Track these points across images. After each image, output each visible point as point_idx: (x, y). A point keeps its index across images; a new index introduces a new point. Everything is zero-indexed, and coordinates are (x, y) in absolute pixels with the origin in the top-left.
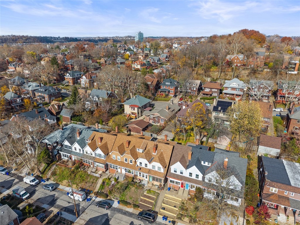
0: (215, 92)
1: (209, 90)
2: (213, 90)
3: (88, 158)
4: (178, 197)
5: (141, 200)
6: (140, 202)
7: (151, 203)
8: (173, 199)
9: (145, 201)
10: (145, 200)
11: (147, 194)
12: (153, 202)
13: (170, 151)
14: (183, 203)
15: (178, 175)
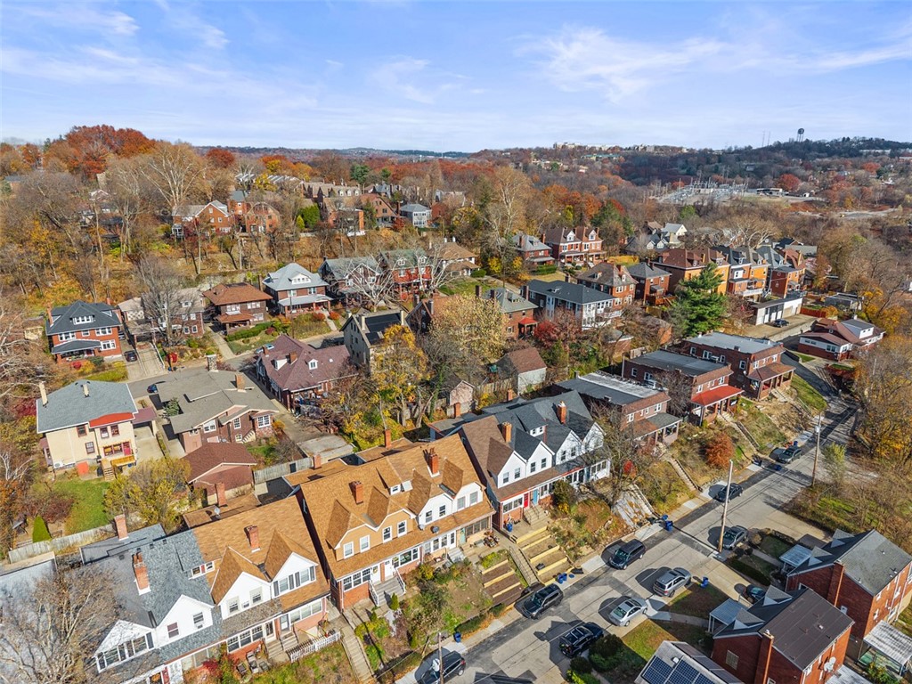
0: (256, 310)
1: (238, 308)
2: (249, 307)
3: (251, 619)
4: (538, 528)
5: (491, 590)
6: (494, 596)
7: (511, 580)
8: (536, 538)
9: (499, 586)
10: (496, 583)
11: (490, 570)
12: (513, 572)
13: (460, 449)
14: (555, 530)
15: (513, 485)
